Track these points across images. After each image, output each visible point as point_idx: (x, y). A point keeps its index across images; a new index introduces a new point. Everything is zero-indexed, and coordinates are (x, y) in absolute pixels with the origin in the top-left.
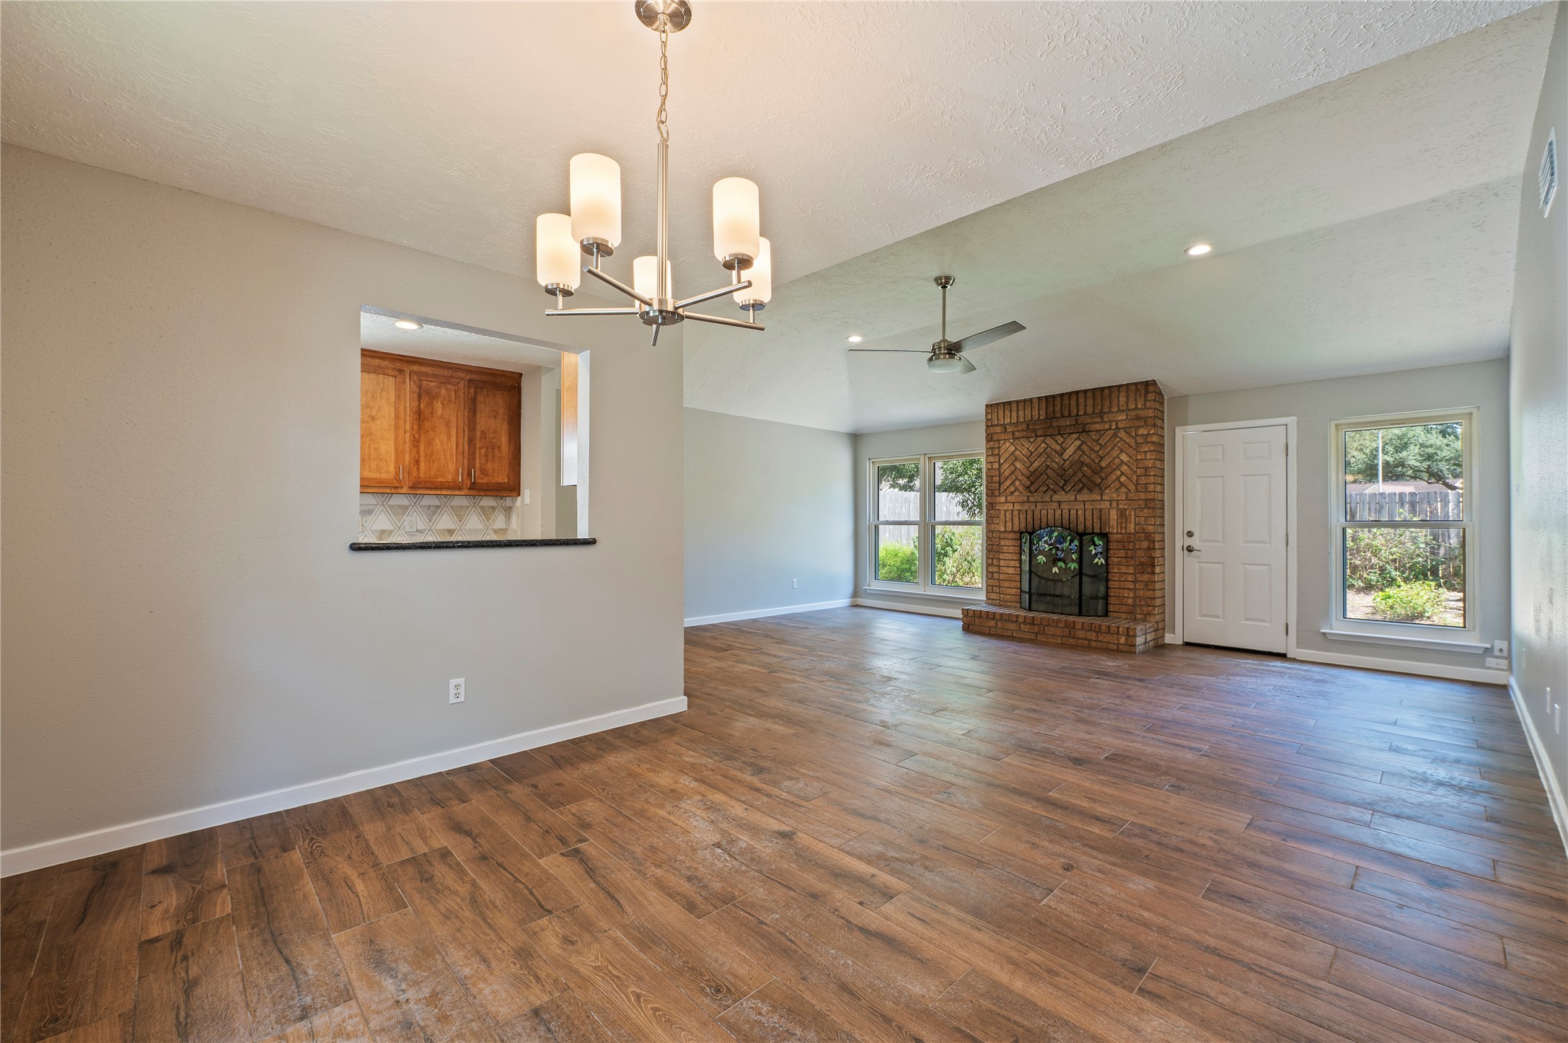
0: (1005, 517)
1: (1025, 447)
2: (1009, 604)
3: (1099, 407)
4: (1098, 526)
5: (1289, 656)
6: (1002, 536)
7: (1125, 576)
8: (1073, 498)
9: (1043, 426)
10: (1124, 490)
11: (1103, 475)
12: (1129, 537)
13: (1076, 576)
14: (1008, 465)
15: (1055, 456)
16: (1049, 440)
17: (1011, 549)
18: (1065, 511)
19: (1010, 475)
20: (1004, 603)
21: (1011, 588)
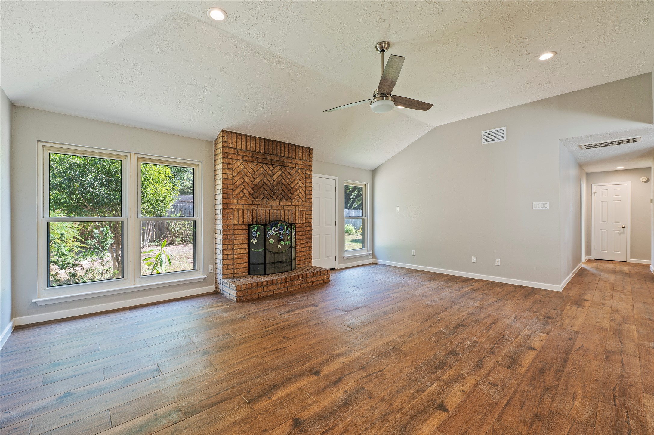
0: (238, 214)
1: (251, 168)
2: (241, 275)
3: (291, 155)
4: (291, 220)
5: (336, 268)
6: (236, 227)
7: (302, 245)
8: (278, 203)
9: (262, 157)
10: (300, 201)
11: (292, 192)
12: (303, 225)
13: (289, 248)
14: (238, 178)
15: (268, 177)
16: (265, 166)
17: (242, 237)
18: (275, 211)
19: (240, 185)
20: (238, 275)
21: (242, 263)
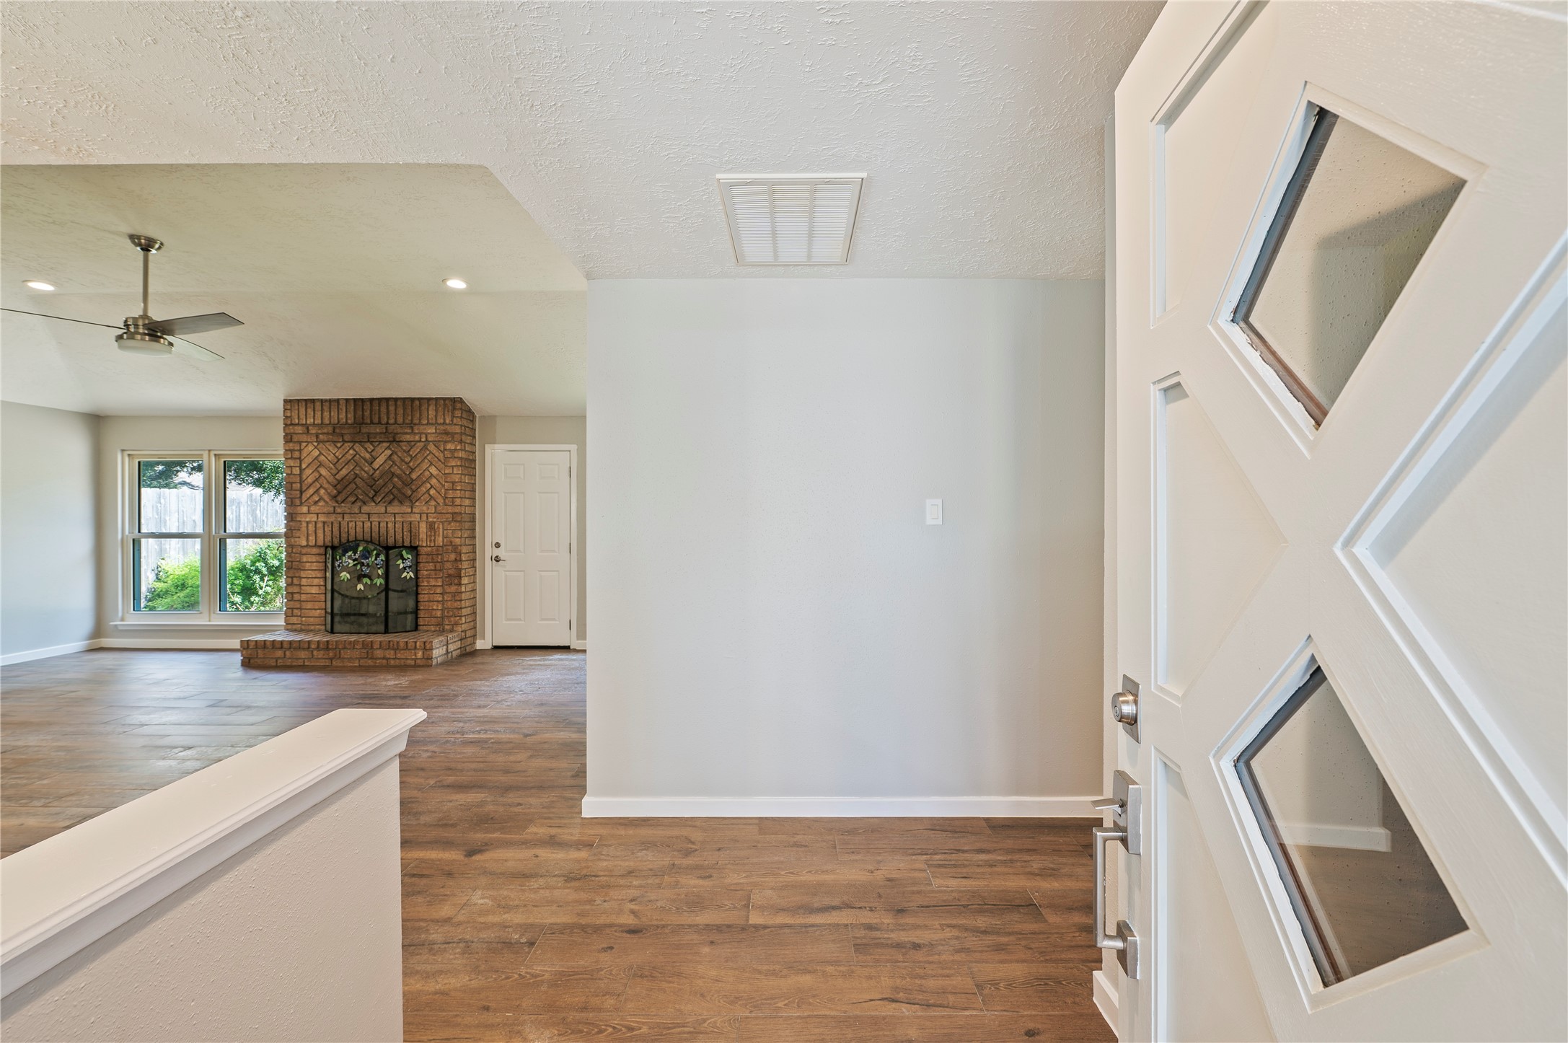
0: (308, 530)
1: (331, 453)
2: (312, 628)
3: (410, 418)
4: (408, 540)
5: (571, 648)
6: (304, 551)
7: (434, 589)
8: (383, 510)
9: (351, 431)
10: (433, 503)
11: (413, 487)
12: (437, 550)
13: (382, 592)
14: (311, 471)
15: (364, 465)
16: (357, 446)
17: (315, 566)
18: (375, 524)
19: (314, 482)
20: (307, 627)
21: (315, 609)
